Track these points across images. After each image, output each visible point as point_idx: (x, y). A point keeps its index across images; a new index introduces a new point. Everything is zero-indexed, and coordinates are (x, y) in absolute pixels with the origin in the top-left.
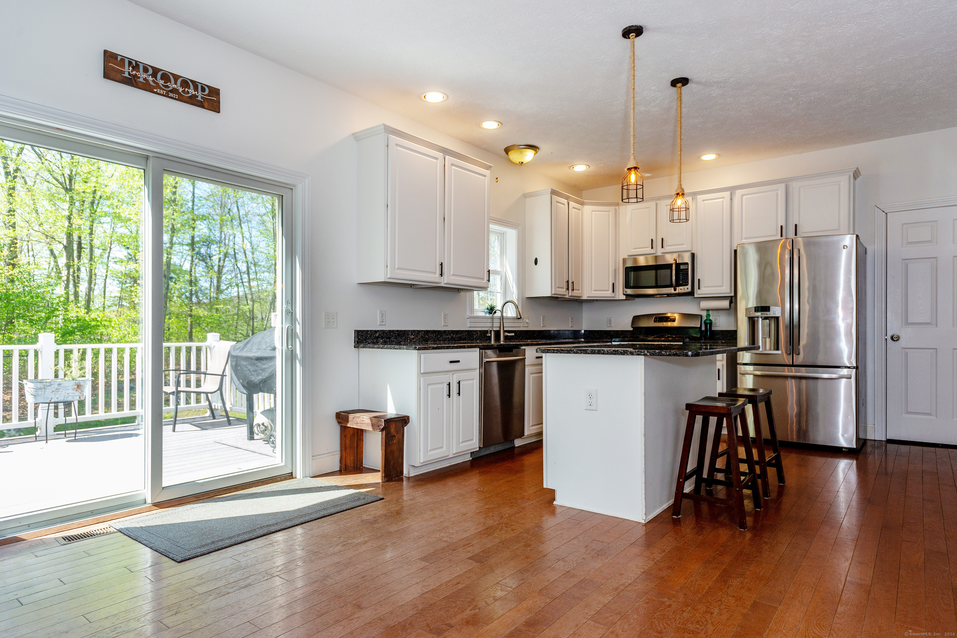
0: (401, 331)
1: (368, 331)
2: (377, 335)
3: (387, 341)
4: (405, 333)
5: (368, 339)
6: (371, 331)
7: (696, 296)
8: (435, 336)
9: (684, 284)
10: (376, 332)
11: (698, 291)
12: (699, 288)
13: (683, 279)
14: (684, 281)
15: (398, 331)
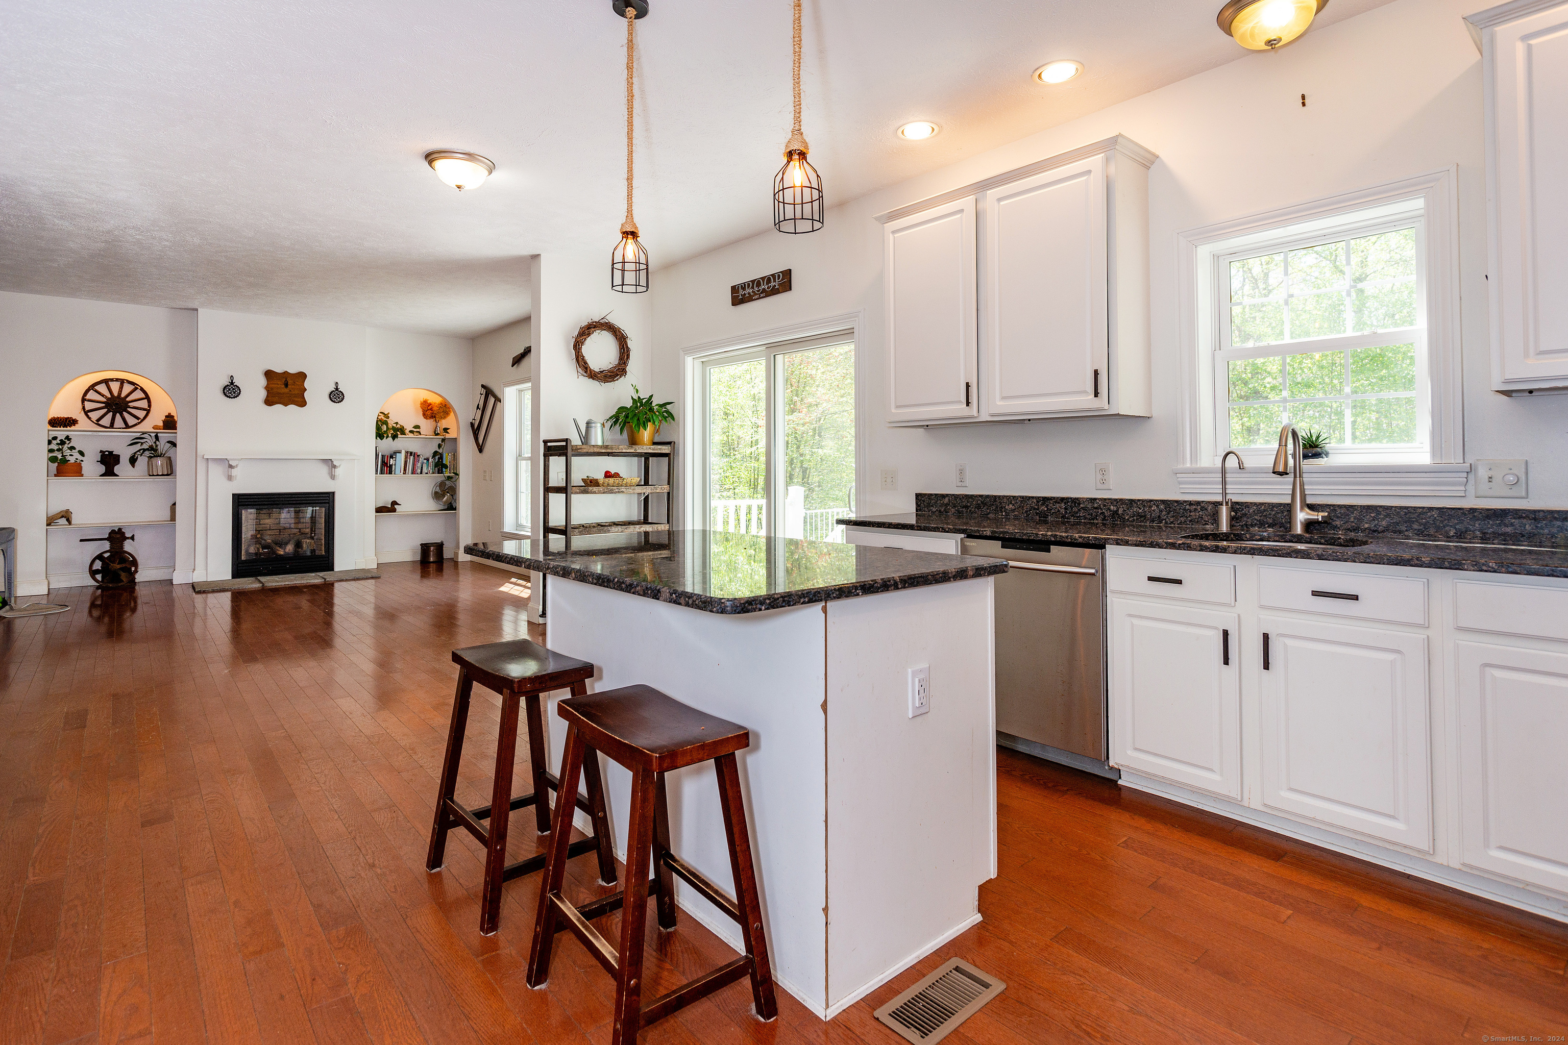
0: (988, 496)
1: (931, 495)
2: (946, 500)
3: (962, 511)
4: (995, 501)
5: (932, 506)
6: (936, 495)
8: (1066, 509)
10: (943, 496)
15: (981, 496)
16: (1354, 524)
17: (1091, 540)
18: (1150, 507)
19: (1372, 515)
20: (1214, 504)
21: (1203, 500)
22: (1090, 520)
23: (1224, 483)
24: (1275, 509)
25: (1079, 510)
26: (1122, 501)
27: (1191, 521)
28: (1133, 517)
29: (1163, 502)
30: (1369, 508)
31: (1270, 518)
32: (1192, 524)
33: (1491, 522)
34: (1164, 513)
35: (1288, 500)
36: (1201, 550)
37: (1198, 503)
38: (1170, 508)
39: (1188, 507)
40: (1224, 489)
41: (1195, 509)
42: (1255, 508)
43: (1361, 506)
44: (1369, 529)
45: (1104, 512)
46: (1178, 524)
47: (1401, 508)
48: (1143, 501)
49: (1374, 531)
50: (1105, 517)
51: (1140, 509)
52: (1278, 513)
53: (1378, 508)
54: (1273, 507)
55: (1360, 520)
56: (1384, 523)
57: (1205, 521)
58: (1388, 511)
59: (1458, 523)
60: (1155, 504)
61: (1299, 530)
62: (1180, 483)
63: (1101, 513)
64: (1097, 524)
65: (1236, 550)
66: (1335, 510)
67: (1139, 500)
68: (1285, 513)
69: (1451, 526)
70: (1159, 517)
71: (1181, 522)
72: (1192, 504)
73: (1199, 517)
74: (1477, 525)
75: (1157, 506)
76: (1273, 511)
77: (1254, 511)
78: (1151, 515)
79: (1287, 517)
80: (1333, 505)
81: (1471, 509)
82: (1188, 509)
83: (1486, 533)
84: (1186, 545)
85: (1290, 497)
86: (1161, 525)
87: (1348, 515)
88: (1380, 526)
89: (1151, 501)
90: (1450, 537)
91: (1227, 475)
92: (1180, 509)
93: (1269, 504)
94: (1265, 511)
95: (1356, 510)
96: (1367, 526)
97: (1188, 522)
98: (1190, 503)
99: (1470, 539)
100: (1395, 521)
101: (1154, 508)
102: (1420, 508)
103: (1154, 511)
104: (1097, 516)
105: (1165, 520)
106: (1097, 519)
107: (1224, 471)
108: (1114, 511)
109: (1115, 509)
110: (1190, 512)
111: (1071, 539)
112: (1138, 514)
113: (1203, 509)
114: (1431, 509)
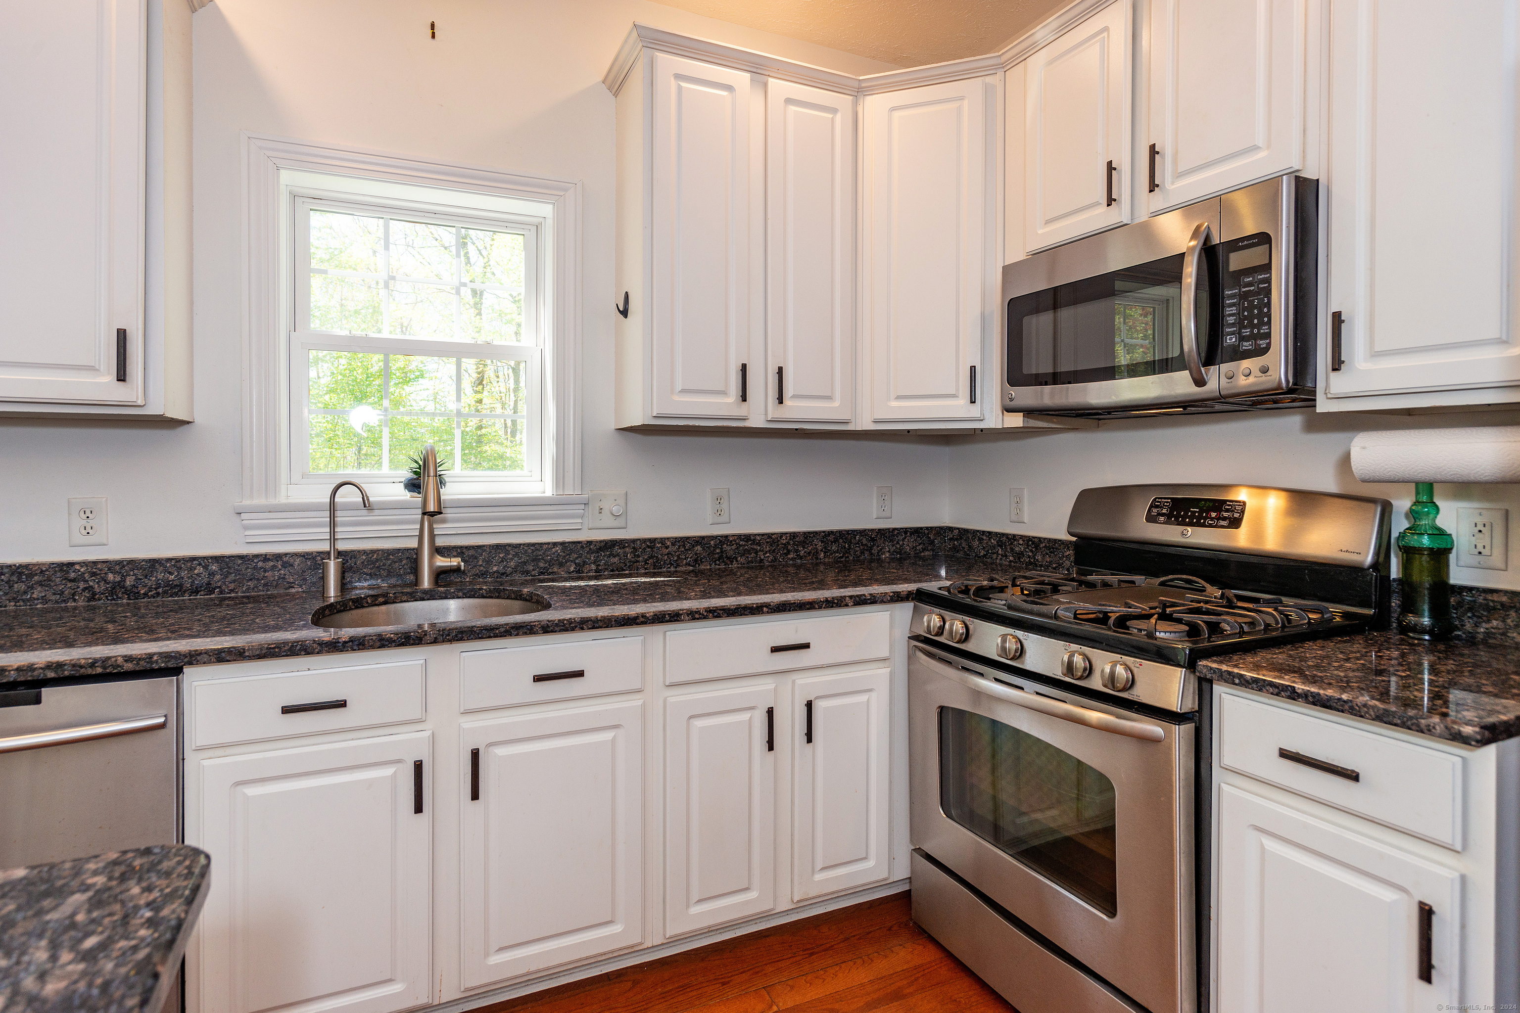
7: (1323, 406)
9: (1247, 345)
11: (1333, 375)
12: (1337, 365)
13: (1240, 324)
14: (1246, 332)
16: (482, 568)
17: (157, 662)
18: (192, 569)
19: (501, 555)
20: (304, 556)
21: (287, 551)
22: (57, 602)
23: (333, 524)
24: (391, 557)
25: (32, 588)
26: (132, 564)
27: (265, 585)
28: (156, 589)
29: (216, 559)
30: (498, 547)
31: (384, 570)
32: (267, 591)
33: (603, 554)
34: (218, 577)
35: (414, 544)
36: (382, 646)
37: (278, 557)
38: (229, 568)
39: (260, 564)
40: (333, 532)
41: (274, 567)
42: (364, 557)
43: (490, 545)
44: (497, 572)
45: (92, 587)
46: (244, 592)
47: (529, 545)
48: (177, 560)
49: (503, 574)
50: (94, 594)
51: (171, 573)
52: (395, 562)
53: (507, 547)
54: (389, 555)
55: (488, 562)
56: (512, 564)
57: (288, 583)
58: (516, 550)
59: (578, 557)
60: (200, 564)
61: (426, 582)
62: (246, 528)
63: (84, 590)
64: (75, 608)
65: (436, 638)
66: (463, 553)
67: (169, 560)
68: (404, 562)
69: (572, 561)
70: (209, 584)
71: (248, 589)
72: (269, 560)
73: (279, 578)
74: (592, 558)
75: (206, 567)
76: (388, 559)
77: (363, 563)
78: (193, 582)
79: (406, 567)
80: (461, 547)
81: (588, 542)
82: (261, 568)
83: (599, 565)
84: (356, 643)
85: (416, 540)
86: (213, 596)
87: (476, 558)
88: (508, 567)
89: (193, 559)
90: (570, 573)
91: (338, 513)
92: (248, 568)
93: (383, 550)
94: (377, 560)
95: (485, 550)
96: (495, 569)
97: (260, 588)
98: (265, 558)
99: (587, 573)
100: (523, 560)
101: (199, 570)
102: (545, 544)
103: (198, 575)
104: (74, 595)
105: (219, 587)
106: (75, 600)
107: (333, 507)
108: (114, 582)
109: (118, 579)
110: (265, 571)
111: (104, 668)
112: (167, 583)
113: (286, 565)
114: (555, 544)
